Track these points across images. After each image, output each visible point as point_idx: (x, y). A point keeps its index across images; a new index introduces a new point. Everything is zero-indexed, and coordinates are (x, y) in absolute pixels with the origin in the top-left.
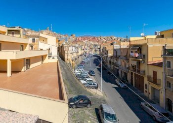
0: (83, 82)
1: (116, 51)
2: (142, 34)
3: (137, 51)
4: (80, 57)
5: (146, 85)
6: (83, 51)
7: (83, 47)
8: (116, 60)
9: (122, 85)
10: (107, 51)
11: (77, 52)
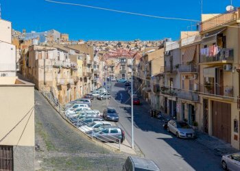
0: (85, 129)
1: (169, 56)
2: (228, 8)
3: (215, 41)
4: (80, 84)
5: (235, 122)
6: (88, 70)
7: (89, 58)
8: (171, 80)
9: (181, 133)
10: (150, 64)
11: (73, 69)
